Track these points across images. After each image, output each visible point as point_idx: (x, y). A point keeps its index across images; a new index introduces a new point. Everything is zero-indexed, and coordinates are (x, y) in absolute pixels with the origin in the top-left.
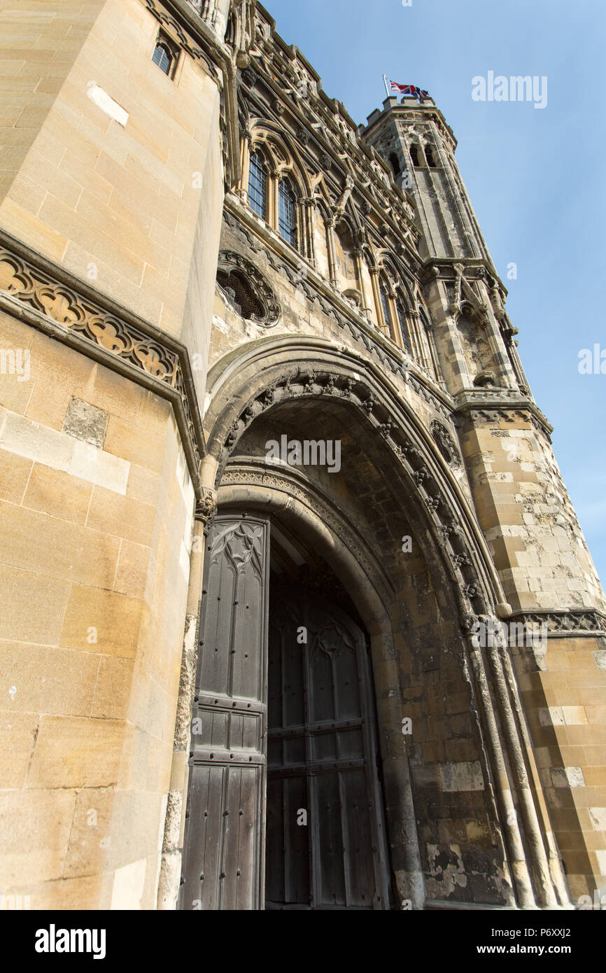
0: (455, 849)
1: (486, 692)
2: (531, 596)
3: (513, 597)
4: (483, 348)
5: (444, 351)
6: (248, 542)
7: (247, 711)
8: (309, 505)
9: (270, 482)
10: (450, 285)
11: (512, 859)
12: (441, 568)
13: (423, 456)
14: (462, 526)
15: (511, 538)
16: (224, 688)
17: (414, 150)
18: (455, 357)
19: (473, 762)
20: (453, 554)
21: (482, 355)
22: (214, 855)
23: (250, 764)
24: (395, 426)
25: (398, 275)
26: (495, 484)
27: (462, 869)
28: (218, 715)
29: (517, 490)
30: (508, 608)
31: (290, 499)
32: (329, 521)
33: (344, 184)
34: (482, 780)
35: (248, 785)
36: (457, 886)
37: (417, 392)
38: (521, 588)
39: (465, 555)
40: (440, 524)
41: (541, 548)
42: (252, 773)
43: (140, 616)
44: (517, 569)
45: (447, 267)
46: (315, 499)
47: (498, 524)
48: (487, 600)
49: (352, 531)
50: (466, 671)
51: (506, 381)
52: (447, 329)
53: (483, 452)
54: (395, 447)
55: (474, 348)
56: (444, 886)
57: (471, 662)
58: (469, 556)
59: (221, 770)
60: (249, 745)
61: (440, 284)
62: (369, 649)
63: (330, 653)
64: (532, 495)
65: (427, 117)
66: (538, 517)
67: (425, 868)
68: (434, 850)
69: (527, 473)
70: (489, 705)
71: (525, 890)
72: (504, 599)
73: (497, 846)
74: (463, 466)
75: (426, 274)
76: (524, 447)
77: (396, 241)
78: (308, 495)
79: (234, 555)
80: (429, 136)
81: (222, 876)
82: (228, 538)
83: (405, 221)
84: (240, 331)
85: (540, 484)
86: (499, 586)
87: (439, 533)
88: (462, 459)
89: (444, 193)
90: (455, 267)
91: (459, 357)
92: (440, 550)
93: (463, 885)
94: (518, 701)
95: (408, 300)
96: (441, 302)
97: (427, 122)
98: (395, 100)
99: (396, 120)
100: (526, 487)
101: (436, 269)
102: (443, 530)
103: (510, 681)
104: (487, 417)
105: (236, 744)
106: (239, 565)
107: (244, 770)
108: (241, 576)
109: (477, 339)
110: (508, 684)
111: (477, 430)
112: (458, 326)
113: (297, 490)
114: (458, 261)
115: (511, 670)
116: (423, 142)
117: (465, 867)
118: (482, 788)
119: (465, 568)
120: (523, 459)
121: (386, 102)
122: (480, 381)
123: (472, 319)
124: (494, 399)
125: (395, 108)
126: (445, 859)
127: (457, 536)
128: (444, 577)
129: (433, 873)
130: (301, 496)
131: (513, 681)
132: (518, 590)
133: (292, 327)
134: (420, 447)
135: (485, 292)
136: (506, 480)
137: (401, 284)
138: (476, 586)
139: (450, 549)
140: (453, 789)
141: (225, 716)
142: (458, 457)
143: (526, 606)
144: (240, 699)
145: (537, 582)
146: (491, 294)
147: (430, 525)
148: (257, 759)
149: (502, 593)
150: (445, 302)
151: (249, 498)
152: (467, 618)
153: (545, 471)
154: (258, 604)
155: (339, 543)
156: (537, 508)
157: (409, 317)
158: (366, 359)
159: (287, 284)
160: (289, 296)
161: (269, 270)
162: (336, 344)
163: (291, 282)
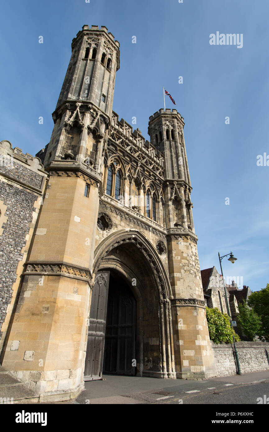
0: (151, 358)
1: (163, 320)
2: (179, 294)
3: (174, 294)
4: (180, 212)
5: (167, 213)
6: (103, 278)
7: (101, 323)
8: (121, 267)
9: (110, 262)
10: (172, 189)
11: (163, 361)
12: (156, 285)
13: (152, 255)
14: (162, 274)
15: (177, 277)
16: (96, 318)
17: (168, 131)
18: (170, 216)
19: (157, 338)
20: (159, 282)
21: (179, 214)
22: (92, 356)
23: (101, 336)
24: (144, 247)
25: (155, 188)
26: (175, 260)
27: (152, 363)
28: (94, 324)
29: (180, 262)
30: (172, 297)
31: (115, 266)
32: (127, 271)
34: (159, 342)
35: (100, 341)
36: (150, 367)
37: (154, 233)
38: (177, 292)
39: (162, 282)
40: (156, 273)
41: (184, 280)
42: (101, 338)
43: (83, 319)
44: (176, 286)
45: (171, 182)
46: (123, 265)
47: (174, 273)
48: (167, 295)
49: (133, 273)
50: (159, 314)
51: (184, 225)
52: (168, 206)
53: (173, 249)
54: (144, 253)
55: (177, 212)
56: (147, 367)
57: (160, 312)
58: (163, 283)
59: (94, 337)
60: (101, 331)
61: (169, 188)
62: (136, 305)
63: (126, 305)
64: (185, 264)
65: (173, 117)
66: (185, 271)
67: (144, 363)
68: (146, 359)
69: (185, 257)
70: (163, 323)
71: (164, 368)
72: (172, 295)
73: (160, 358)
74: (167, 254)
75: (165, 184)
76: (185, 248)
77: (154, 176)
78: (120, 264)
79: (100, 283)
80: (173, 126)
81: (93, 360)
82: (98, 278)
83: (159, 166)
84: (102, 237)
85: (188, 260)
86: (171, 291)
87: (156, 276)
88: (167, 251)
89: (175, 151)
90: (174, 183)
91: (171, 216)
92: (156, 281)
93: (152, 367)
94: (171, 323)
95: (157, 196)
96: (168, 195)
97: (173, 119)
98: (163, 110)
99: (163, 118)
100: (184, 261)
101: (168, 183)
102: (157, 275)
103: (170, 317)
104: (176, 238)
105: (98, 331)
106: (101, 285)
107: (99, 337)
108: (101, 288)
109: (178, 208)
110: (169, 318)
111: (172, 242)
112: (172, 204)
113: (117, 263)
114: (175, 181)
115: (171, 314)
116: (171, 128)
117: (153, 363)
118: (158, 344)
119: (162, 286)
120: (184, 252)
121: (160, 110)
122: (176, 225)
123: (177, 202)
124: (179, 232)
125: (162, 114)
126: (149, 361)
127: (161, 277)
128: (156, 288)
129: (145, 364)
130: (118, 265)
131: (171, 317)
132: (176, 292)
133: (116, 229)
134: (152, 252)
135: (183, 192)
136: (178, 259)
137: (155, 191)
138: (164, 291)
139: (158, 280)
140: (152, 344)
141: (95, 324)
142: (166, 250)
143: (177, 297)
144: (99, 320)
145: (181, 290)
146: (185, 191)
147: (153, 273)
148: (103, 335)
149: (172, 293)
150: (169, 195)
151: (103, 268)
152: (161, 300)
153: (190, 256)
154: (105, 295)
155: (129, 276)
156: (186, 268)
157: (157, 203)
158: (137, 230)
159: (115, 215)
160: (116, 219)
161: (110, 213)
162: (128, 229)
163: (117, 214)
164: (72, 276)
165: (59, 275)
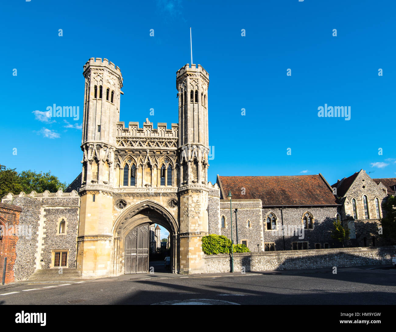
2: (182, 230)
6: (145, 228)
25: (169, 159)
26: (181, 209)
29: (184, 210)
30: (179, 233)
33: (147, 152)
37: (164, 196)
41: (185, 222)
44: (181, 226)
47: (180, 218)
52: (180, 169)
53: (181, 202)
66: (186, 215)
84: (119, 213)
85: (187, 208)
86: (179, 229)
91: (181, 178)
95: (172, 165)
96: (180, 161)
101: (179, 151)
104: (182, 194)
110: (177, 244)
111: (181, 197)
112: (183, 167)
116: (184, 90)
119: (173, 227)
120: (186, 203)
133: (129, 205)
137: (170, 162)
138: (174, 230)
145: (183, 228)
148: (147, 255)
154: (147, 236)
156: (186, 213)
157: (172, 170)
158: (148, 200)
159: (128, 197)
160: (128, 200)
161: (125, 198)
162: (139, 202)
163: (129, 196)
164: (89, 240)
165: (83, 241)
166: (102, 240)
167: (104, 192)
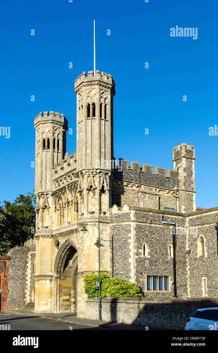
158: (68, 238)
166: (43, 279)
167: (43, 236)
